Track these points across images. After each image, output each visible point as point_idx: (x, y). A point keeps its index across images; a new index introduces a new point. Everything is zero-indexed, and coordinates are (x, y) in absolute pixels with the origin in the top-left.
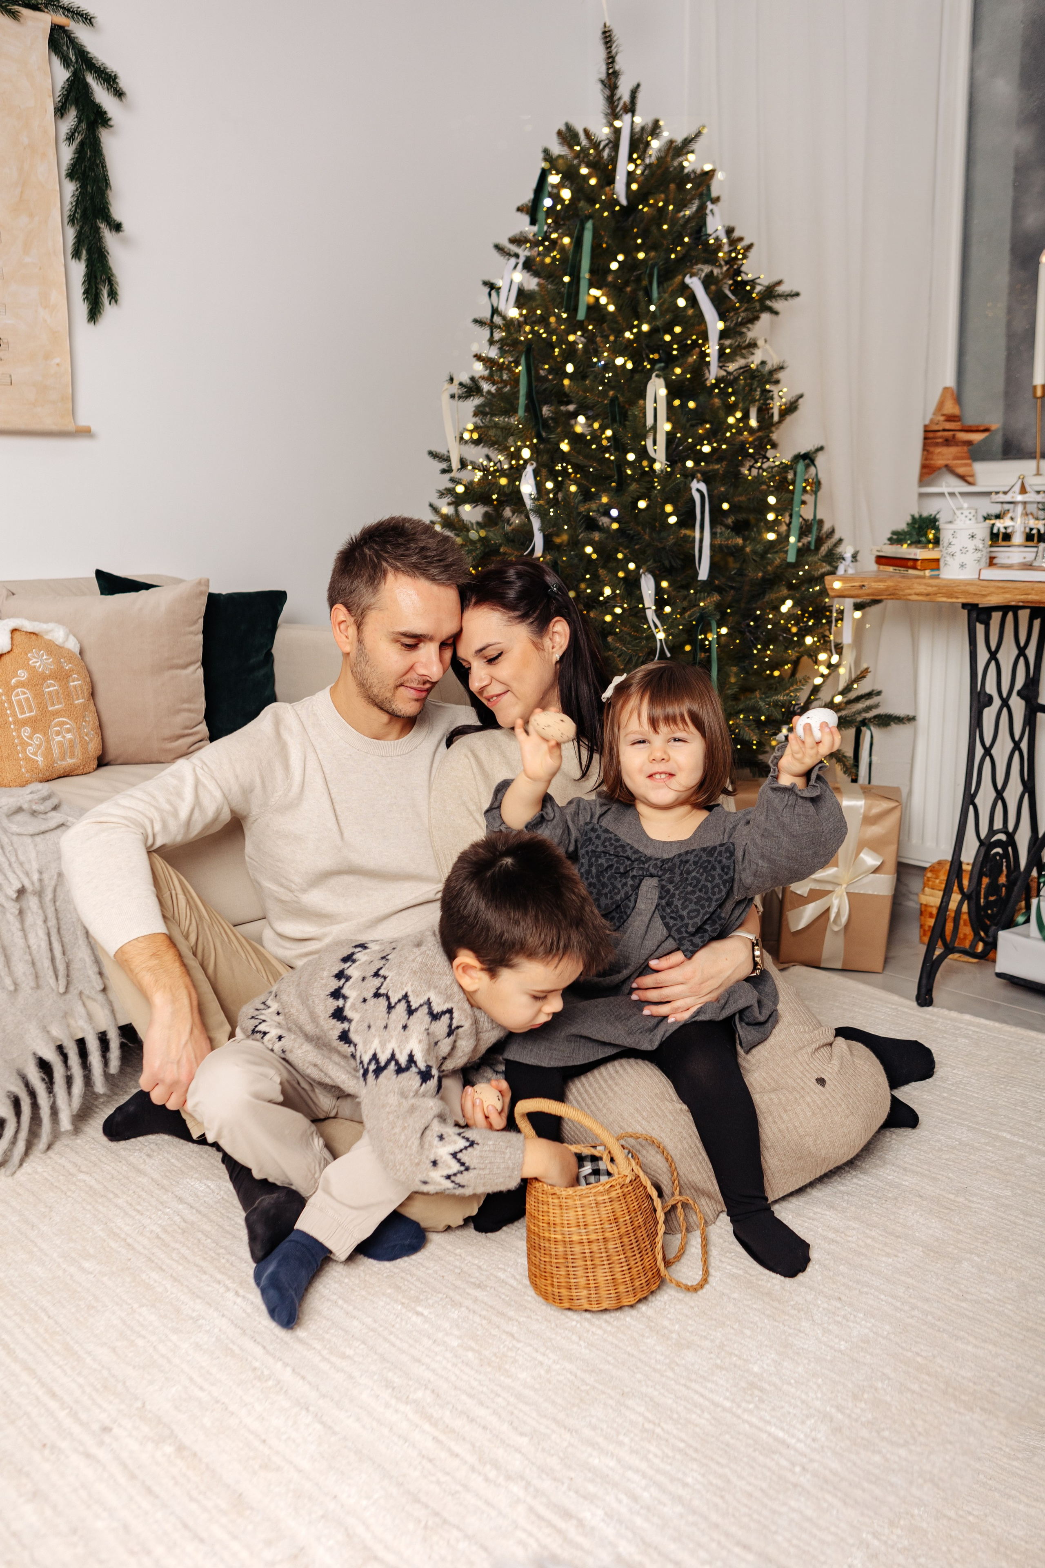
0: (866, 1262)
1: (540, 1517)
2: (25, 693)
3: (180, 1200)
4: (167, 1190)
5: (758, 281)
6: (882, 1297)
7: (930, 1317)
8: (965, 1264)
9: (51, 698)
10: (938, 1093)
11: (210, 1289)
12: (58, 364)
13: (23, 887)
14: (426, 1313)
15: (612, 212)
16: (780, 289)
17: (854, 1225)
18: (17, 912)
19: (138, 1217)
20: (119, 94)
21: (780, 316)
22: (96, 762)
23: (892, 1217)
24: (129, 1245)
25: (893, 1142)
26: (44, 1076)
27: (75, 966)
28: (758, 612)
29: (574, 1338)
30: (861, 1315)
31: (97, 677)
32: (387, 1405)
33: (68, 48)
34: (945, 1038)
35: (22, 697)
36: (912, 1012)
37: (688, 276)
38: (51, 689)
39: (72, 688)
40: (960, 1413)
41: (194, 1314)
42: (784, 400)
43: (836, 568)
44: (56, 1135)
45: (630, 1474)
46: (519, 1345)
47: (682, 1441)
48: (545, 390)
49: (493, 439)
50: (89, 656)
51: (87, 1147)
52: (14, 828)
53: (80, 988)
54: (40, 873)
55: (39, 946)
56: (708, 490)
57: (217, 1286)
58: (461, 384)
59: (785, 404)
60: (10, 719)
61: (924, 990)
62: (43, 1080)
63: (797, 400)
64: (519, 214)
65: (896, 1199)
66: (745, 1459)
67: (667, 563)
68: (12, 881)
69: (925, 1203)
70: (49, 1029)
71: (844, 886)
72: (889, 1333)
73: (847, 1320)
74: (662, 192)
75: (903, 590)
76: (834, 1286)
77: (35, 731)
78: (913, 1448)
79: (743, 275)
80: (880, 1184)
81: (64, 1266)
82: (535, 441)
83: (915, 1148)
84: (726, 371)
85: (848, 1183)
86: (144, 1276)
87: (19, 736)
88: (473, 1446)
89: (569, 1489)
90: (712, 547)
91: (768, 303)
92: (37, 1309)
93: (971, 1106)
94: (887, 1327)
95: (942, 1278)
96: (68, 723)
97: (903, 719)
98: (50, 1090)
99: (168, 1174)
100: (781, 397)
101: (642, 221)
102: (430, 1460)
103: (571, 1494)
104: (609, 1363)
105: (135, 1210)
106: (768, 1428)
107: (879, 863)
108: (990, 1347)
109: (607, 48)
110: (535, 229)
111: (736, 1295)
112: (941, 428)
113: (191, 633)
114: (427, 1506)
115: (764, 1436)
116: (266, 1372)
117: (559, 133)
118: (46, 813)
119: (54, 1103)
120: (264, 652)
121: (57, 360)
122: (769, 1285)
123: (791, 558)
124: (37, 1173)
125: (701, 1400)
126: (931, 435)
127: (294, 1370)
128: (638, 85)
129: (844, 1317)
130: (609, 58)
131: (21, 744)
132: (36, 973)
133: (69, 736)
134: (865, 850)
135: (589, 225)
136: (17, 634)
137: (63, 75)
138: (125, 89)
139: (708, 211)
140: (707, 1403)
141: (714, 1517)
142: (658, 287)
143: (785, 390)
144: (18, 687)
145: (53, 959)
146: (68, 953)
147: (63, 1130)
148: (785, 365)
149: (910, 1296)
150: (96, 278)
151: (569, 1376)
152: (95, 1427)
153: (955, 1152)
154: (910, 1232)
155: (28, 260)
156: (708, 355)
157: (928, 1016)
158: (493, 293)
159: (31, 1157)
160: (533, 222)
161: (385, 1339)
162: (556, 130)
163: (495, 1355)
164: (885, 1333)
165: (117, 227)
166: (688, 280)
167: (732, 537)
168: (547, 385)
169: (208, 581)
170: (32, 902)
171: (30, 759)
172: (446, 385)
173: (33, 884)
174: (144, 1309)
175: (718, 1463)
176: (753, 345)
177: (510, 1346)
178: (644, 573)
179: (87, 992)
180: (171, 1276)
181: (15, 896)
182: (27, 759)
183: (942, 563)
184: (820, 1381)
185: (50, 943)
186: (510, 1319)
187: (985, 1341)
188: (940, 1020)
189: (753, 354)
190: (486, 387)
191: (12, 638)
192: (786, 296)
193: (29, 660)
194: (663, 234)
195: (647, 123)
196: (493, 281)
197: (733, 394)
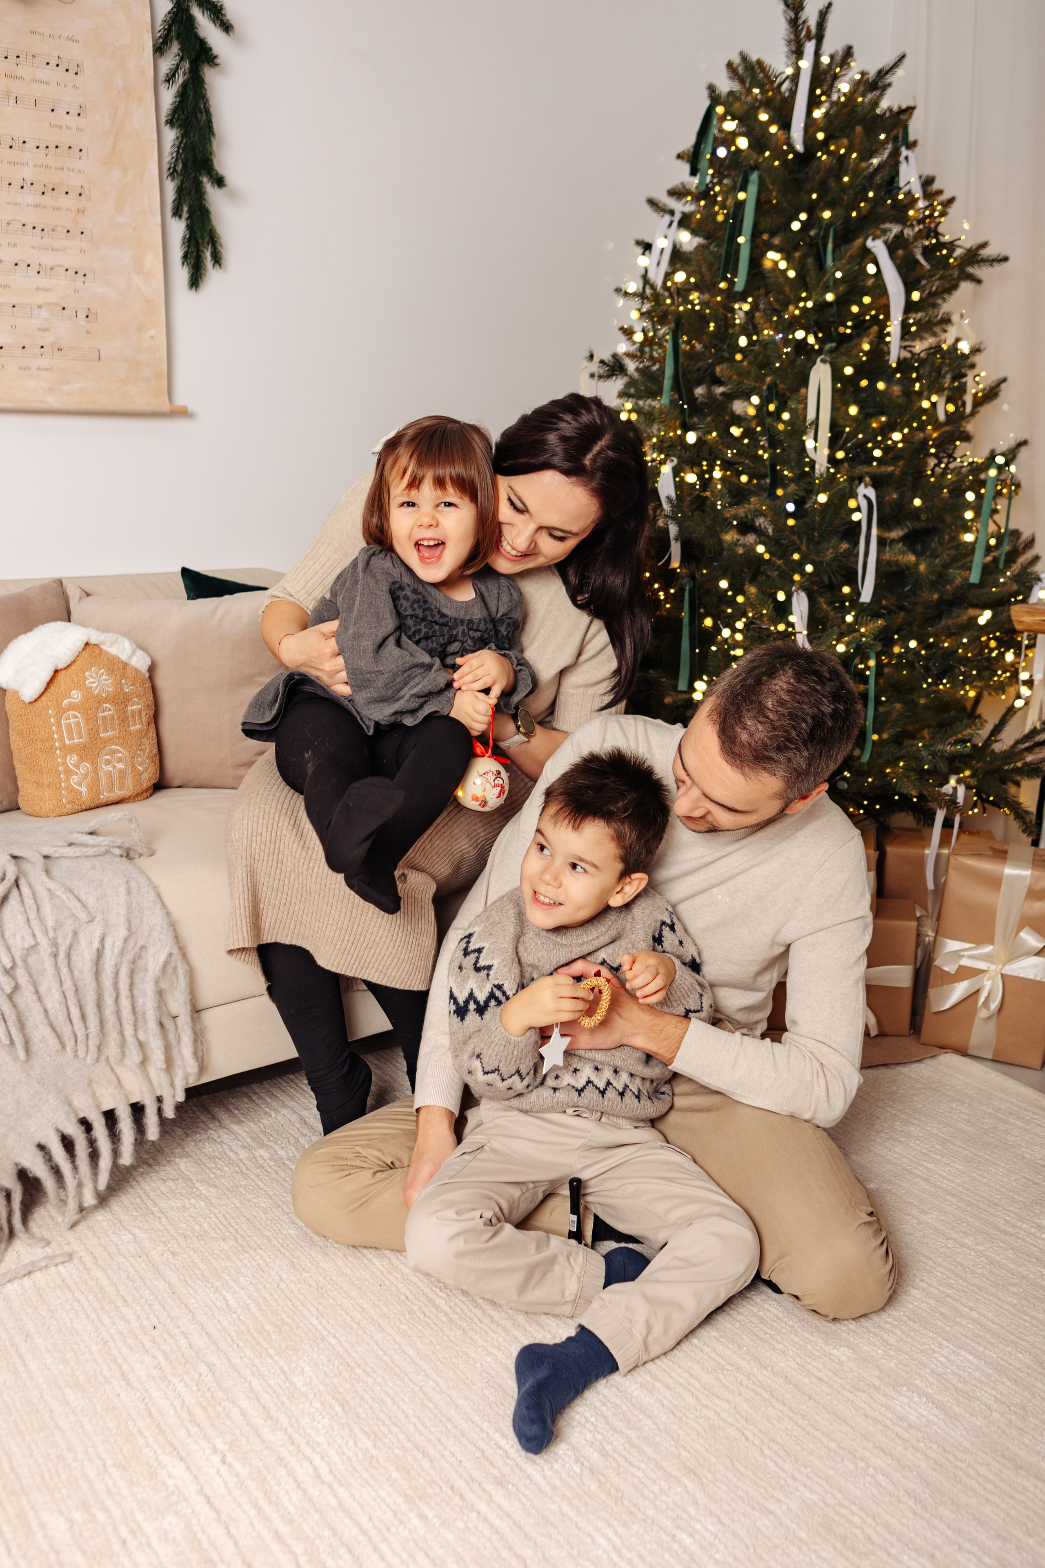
2: (75, 717)
5: (957, 243)
9: (104, 723)
12: (152, 337)
15: (785, 162)
16: (987, 253)
20: (227, 27)
21: (983, 285)
22: (152, 788)
28: (931, 640)
35: (72, 721)
37: (870, 239)
38: (106, 713)
39: (130, 713)
42: (982, 386)
43: (1029, 596)
44: (81, 1213)
48: (699, 370)
50: (160, 675)
56: (878, 497)
58: (602, 362)
59: (983, 390)
60: (57, 744)
62: (65, 1155)
63: (1000, 385)
64: (679, 162)
67: (825, 579)
70: (69, 1102)
74: (847, 136)
77: (82, 758)
79: (939, 236)
82: (679, 432)
84: (911, 352)
87: (64, 764)
90: (878, 562)
91: (970, 270)
96: (120, 752)
100: (978, 383)
101: (818, 173)
110: (696, 180)
117: (730, 65)
121: (152, 333)
123: (975, 577)
131: (64, 772)
133: (120, 766)
135: (754, 177)
137: (166, 5)
138: (232, 22)
139: (902, 159)
142: (834, 251)
143: (983, 374)
144: (69, 710)
148: (982, 347)
150: (197, 239)
155: (120, 219)
156: (889, 334)
160: (694, 172)
162: (728, 62)
165: (220, 182)
166: (870, 243)
167: (904, 553)
171: (73, 790)
172: (585, 363)
176: (946, 321)
178: (796, 591)
182: (70, 789)
189: (945, 331)
190: (631, 366)
192: (993, 260)
193: (87, 679)
194: (844, 188)
195: (837, 52)
196: (648, 240)
197: (917, 379)
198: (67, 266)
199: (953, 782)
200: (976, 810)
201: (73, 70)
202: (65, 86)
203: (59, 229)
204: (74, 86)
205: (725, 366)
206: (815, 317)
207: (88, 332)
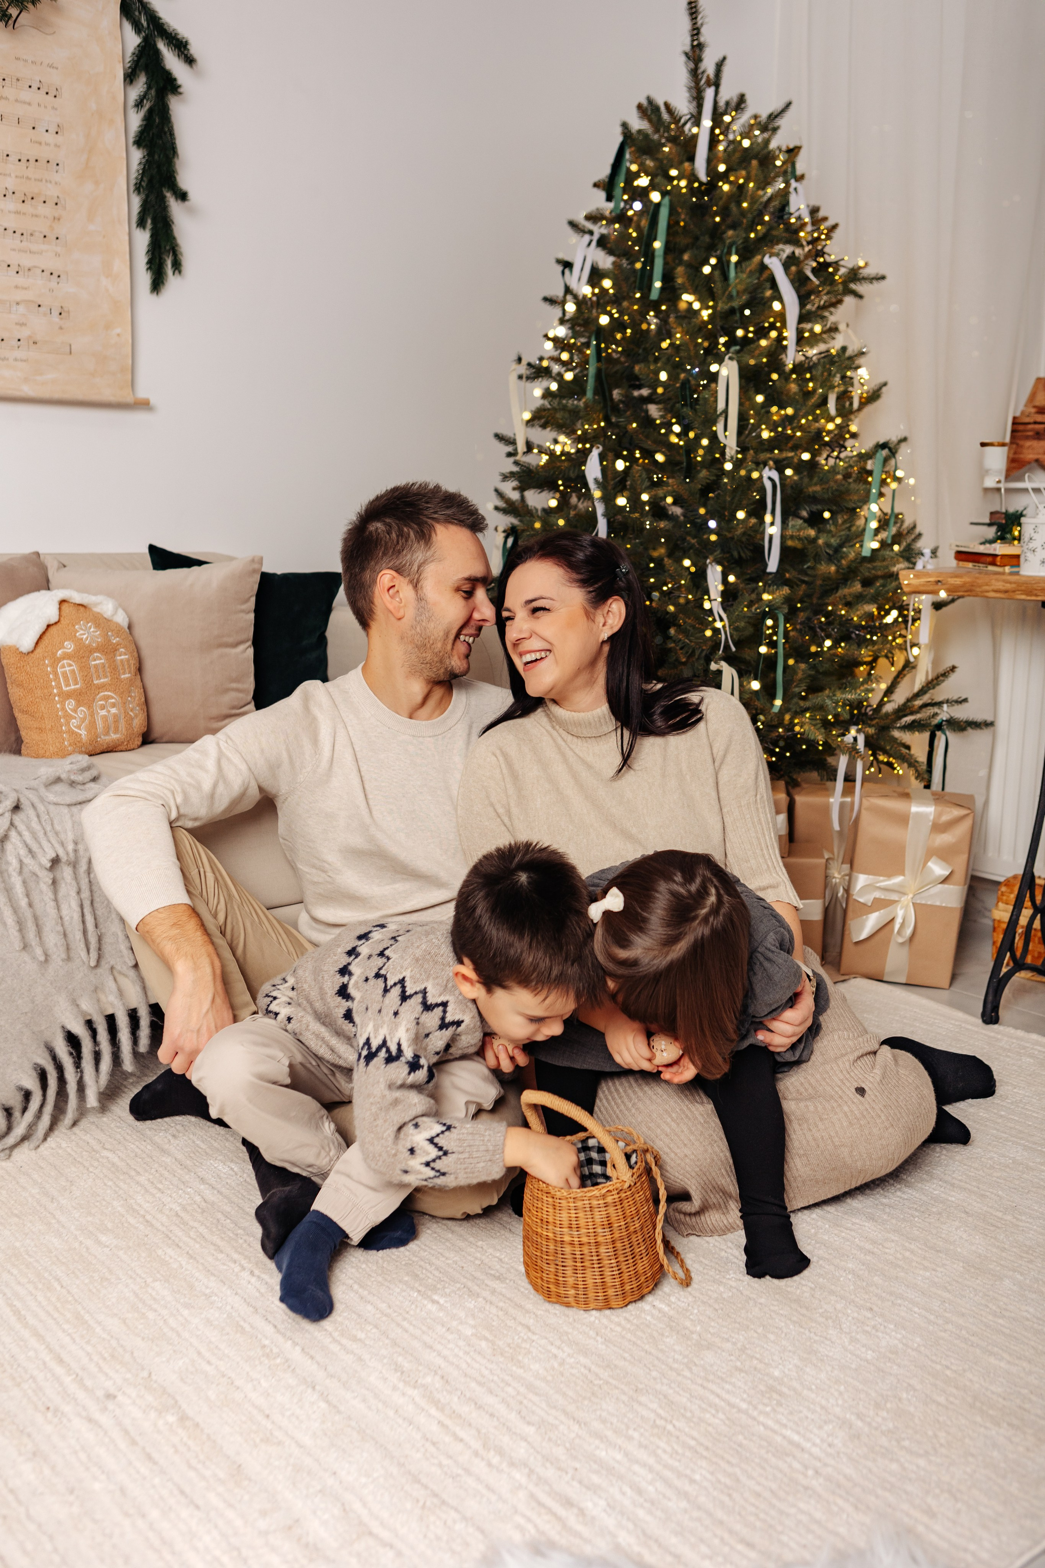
0: (902, 1274)
1: (540, 1504)
2: (70, 665)
3: (202, 1180)
4: (189, 1171)
5: (842, 263)
6: (916, 1309)
7: (964, 1332)
8: (1007, 1282)
9: (97, 671)
10: (995, 1111)
11: (225, 1267)
12: (118, 335)
13: (57, 856)
14: (442, 1301)
15: (691, 189)
16: (865, 272)
17: (893, 1238)
18: (51, 882)
19: (159, 1195)
20: (190, 61)
21: (865, 300)
22: (141, 739)
23: (934, 1232)
24: (147, 1221)
25: (943, 1157)
26: (72, 1050)
27: (108, 940)
28: (830, 608)
29: (592, 1333)
30: (892, 1326)
31: (146, 653)
32: (395, 1388)
33: (140, 13)
34: (1009, 1057)
35: (67, 669)
36: (976, 1029)
37: (768, 256)
38: (98, 662)
39: (119, 663)
40: (986, 1428)
41: (208, 1291)
42: (865, 388)
43: (914, 564)
44: (82, 1111)
45: (636, 1468)
46: (534, 1337)
47: (693, 1438)
48: (616, 372)
49: (561, 421)
50: (138, 631)
51: (112, 1125)
52: (51, 797)
53: (112, 963)
54: (76, 843)
55: (72, 918)
56: (782, 479)
57: (232, 1265)
58: (529, 365)
59: (867, 393)
60: (55, 691)
61: (989, 1006)
62: (71, 1054)
63: (880, 388)
64: (595, 190)
65: (940, 1214)
66: (757, 1460)
67: (736, 554)
68: (46, 849)
69: (970, 1219)
70: (78, 1003)
71: (911, 896)
72: (919, 1345)
73: (877, 1331)
74: (745, 169)
75: (980, 587)
76: (867, 1297)
77: (79, 704)
78: (933, 1458)
79: (826, 256)
80: (924, 1198)
81: (81, 1239)
82: (602, 424)
83: (965, 1165)
84: (805, 355)
85: (891, 1196)
86: (160, 1252)
87: (63, 709)
88: (479, 1432)
89: (573, 1479)
90: (782, 536)
91: (853, 286)
92: (50, 1278)
93: (1029, 1125)
94: (918, 1339)
95: (981, 1294)
96: (113, 698)
97: (980, 724)
98: (78, 1064)
99: (192, 1155)
100: (863, 385)
101: (720, 200)
102: (434, 1444)
103: (575, 1483)
104: (625, 1359)
105: (156, 1188)
106: (784, 1431)
107: (947, 873)
108: (1025, 1364)
109: (693, 19)
110: (611, 205)
111: (762, 1300)
112: (1032, 421)
113: (243, 611)
114: (426, 1487)
115: (779, 1439)
116: (275, 1350)
117: (640, 107)
118: (84, 784)
119: (81, 1078)
120: (318, 634)
121: (118, 330)
122: (798, 1291)
123: (866, 551)
124: (60, 1147)
125: (717, 1401)
126: (1021, 427)
127: (303, 1349)
128: (724, 58)
129: (874, 1327)
130: (694, 29)
131: (64, 717)
132: (67, 945)
133: (114, 710)
134: (934, 858)
136: (65, 606)
137: (133, 40)
138: (196, 56)
139: (791, 190)
140: (723, 1403)
141: (720, 1514)
142: (735, 266)
143: (867, 377)
144: (64, 659)
145: (85, 932)
146: (101, 926)
147: (89, 1106)
148: (867, 350)
149: (945, 1310)
150: (160, 247)
151: (582, 1370)
152: (100, 1393)
153: (1008, 1170)
154: (952, 1247)
155: (92, 227)
156: (785, 338)
157: (992, 1034)
158: (567, 271)
159: (56, 1133)
160: (609, 198)
161: (398, 1325)
162: (636, 104)
163: (509, 1345)
164: (916, 1345)
165: (183, 196)
166: (767, 260)
167: (804, 529)
168: (618, 367)
169: (262, 559)
170: (66, 873)
171: (73, 732)
172: (514, 366)
173: (67, 854)
174: (158, 1283)
175: (728, 1462)
176: (837, 329)
177: (525, 1337)
178: (710, 563)
179: (118, 967)
180: (188, 1253)
181: (49, 865)
182: (71, 732)
183: (1022, 559)
184: (842, 1388)
185: (83, 915)
186: (528, 1312)
187: (1019, 1358)
188: (1006, 1039)
189: (834, 338)
190: (555, 368)
191: (60, 609)
192: (873, 279)
193: (77, 631)
194: (743, 212)
195: (732, 99)
196: (568, 258)
197: (811, 380)
198: (43, 267)
199: (853, 732)
200: (872, 770)
201: (52, 93)
202: (46, 107)
203: (37, 234)
204: (54, 108)
205: (642, 365)
206: (721, 324)
207: (61, 328)
